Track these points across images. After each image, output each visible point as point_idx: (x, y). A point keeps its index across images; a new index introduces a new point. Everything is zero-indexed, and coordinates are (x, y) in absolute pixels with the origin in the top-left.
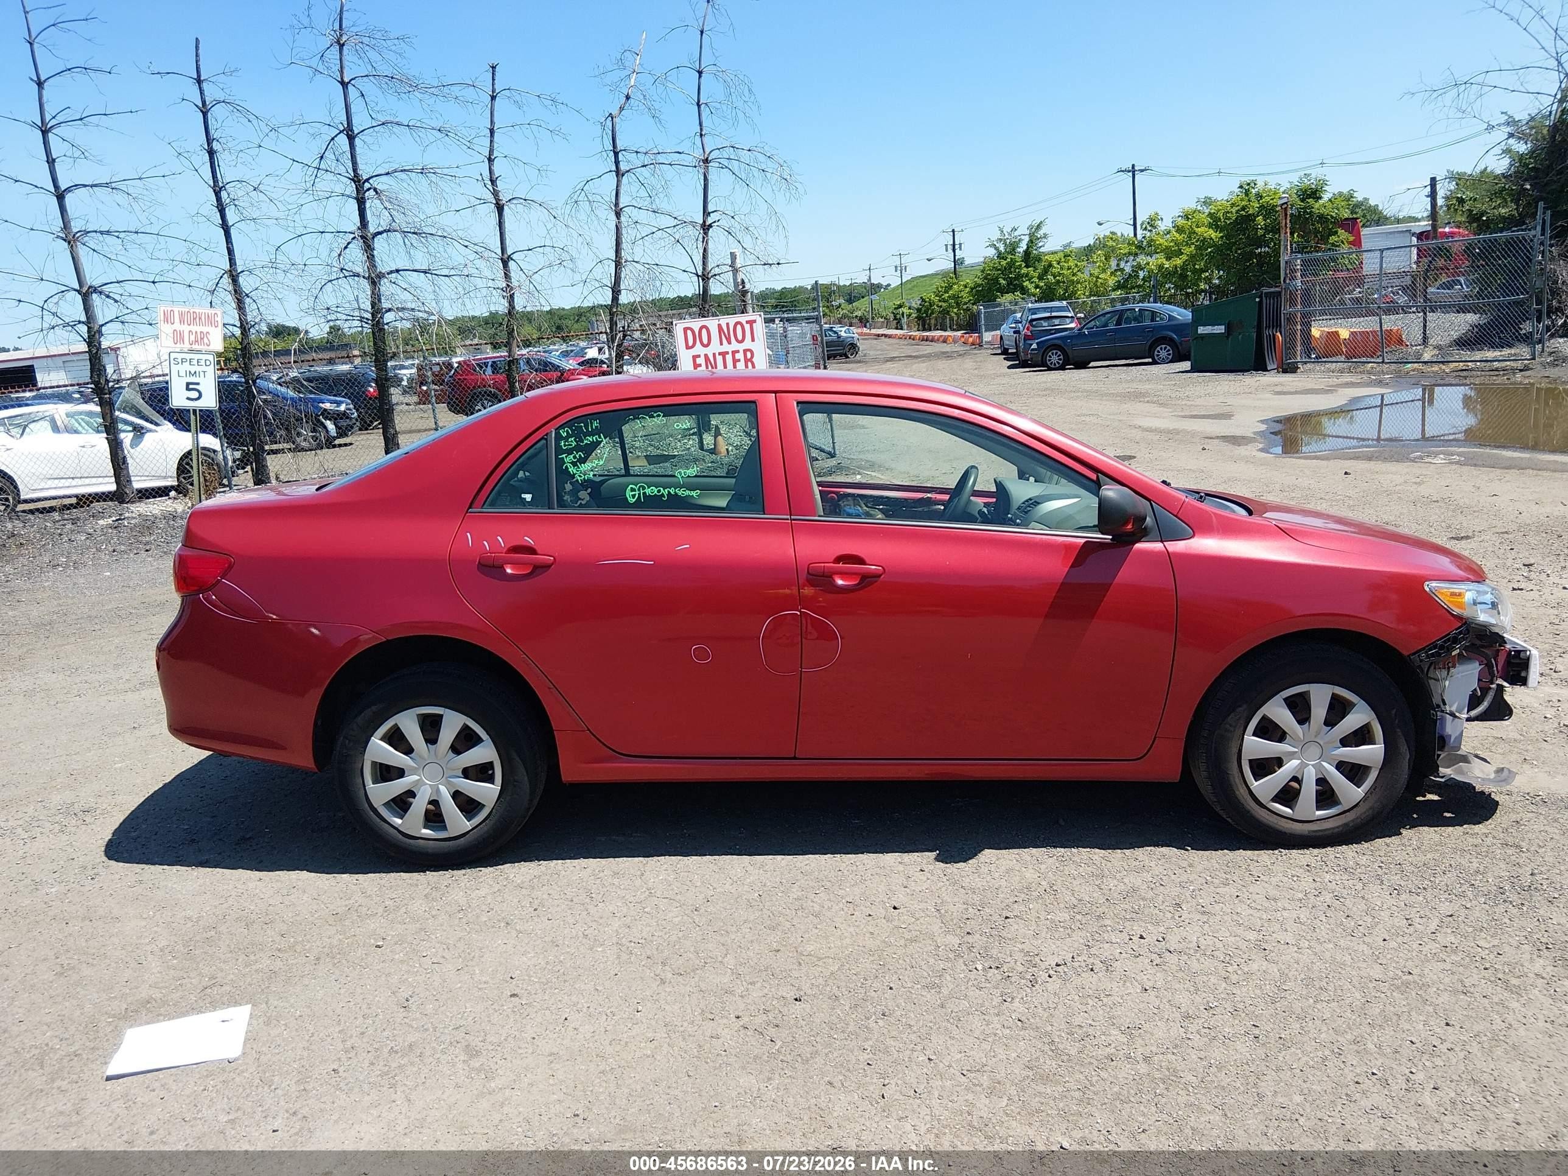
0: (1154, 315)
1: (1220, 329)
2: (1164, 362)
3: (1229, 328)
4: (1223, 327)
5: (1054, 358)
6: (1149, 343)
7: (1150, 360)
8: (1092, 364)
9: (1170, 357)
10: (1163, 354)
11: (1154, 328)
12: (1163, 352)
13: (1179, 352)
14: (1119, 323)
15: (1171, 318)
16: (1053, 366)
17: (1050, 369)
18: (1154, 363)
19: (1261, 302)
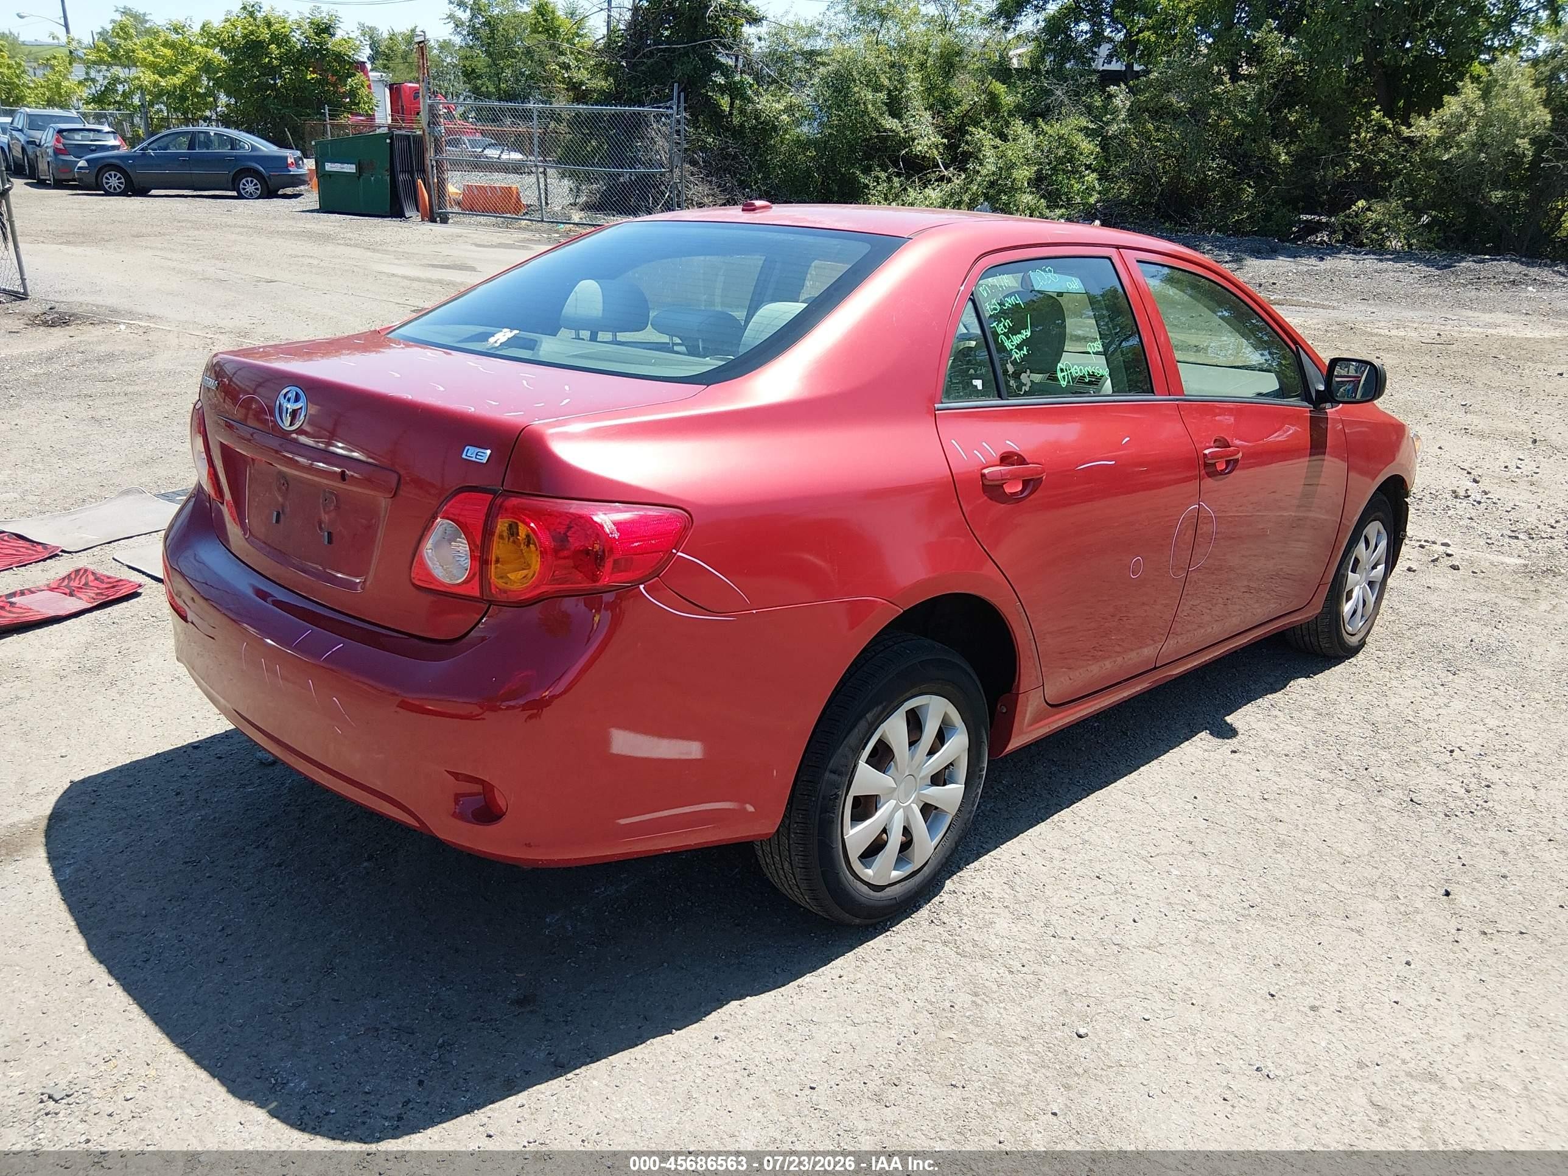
0: (233, 143)
1: (350, 168)
2: (251, 196)
3: (360, 168)
4: (354, 166)
5: (114, 181)
6: (232, 174)
7: (235, 193)
8: (153, 192)
9: (259, 192)
10: (250, 188)
11: (235, 156)
12: (250, 185)
13: (268, 187)
14: (191, 146)
15: (254, 148)
16: (112, 190)
17: (108, 194)
18: (240, 197)
19: (391, 143)
